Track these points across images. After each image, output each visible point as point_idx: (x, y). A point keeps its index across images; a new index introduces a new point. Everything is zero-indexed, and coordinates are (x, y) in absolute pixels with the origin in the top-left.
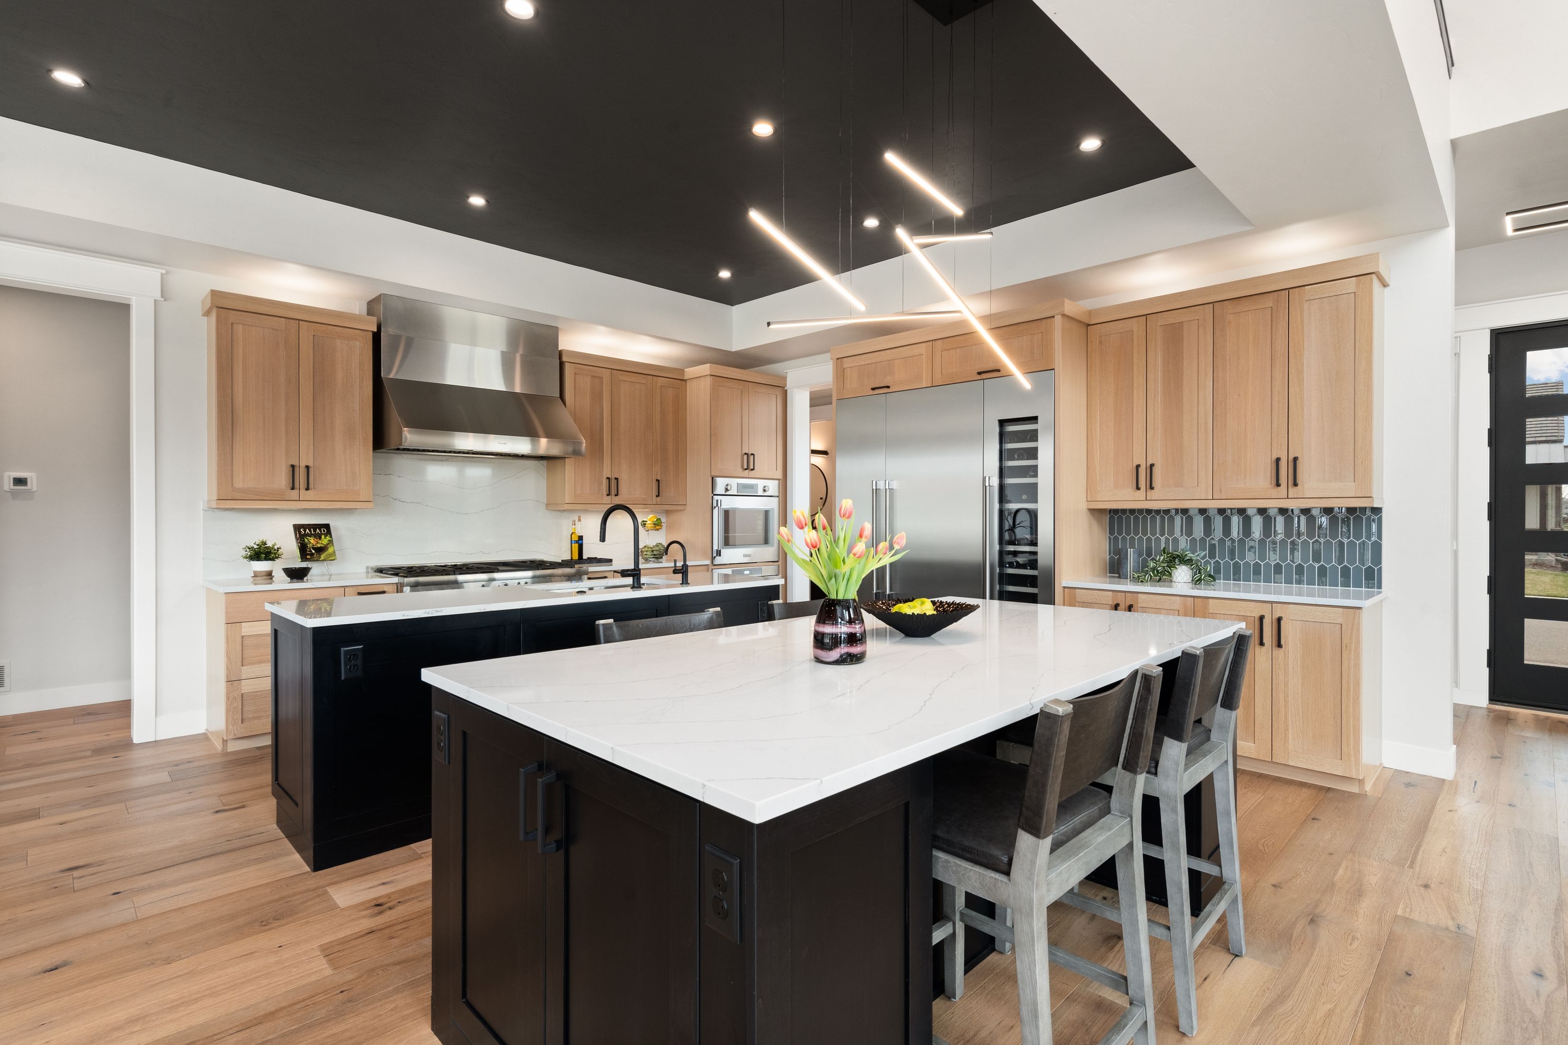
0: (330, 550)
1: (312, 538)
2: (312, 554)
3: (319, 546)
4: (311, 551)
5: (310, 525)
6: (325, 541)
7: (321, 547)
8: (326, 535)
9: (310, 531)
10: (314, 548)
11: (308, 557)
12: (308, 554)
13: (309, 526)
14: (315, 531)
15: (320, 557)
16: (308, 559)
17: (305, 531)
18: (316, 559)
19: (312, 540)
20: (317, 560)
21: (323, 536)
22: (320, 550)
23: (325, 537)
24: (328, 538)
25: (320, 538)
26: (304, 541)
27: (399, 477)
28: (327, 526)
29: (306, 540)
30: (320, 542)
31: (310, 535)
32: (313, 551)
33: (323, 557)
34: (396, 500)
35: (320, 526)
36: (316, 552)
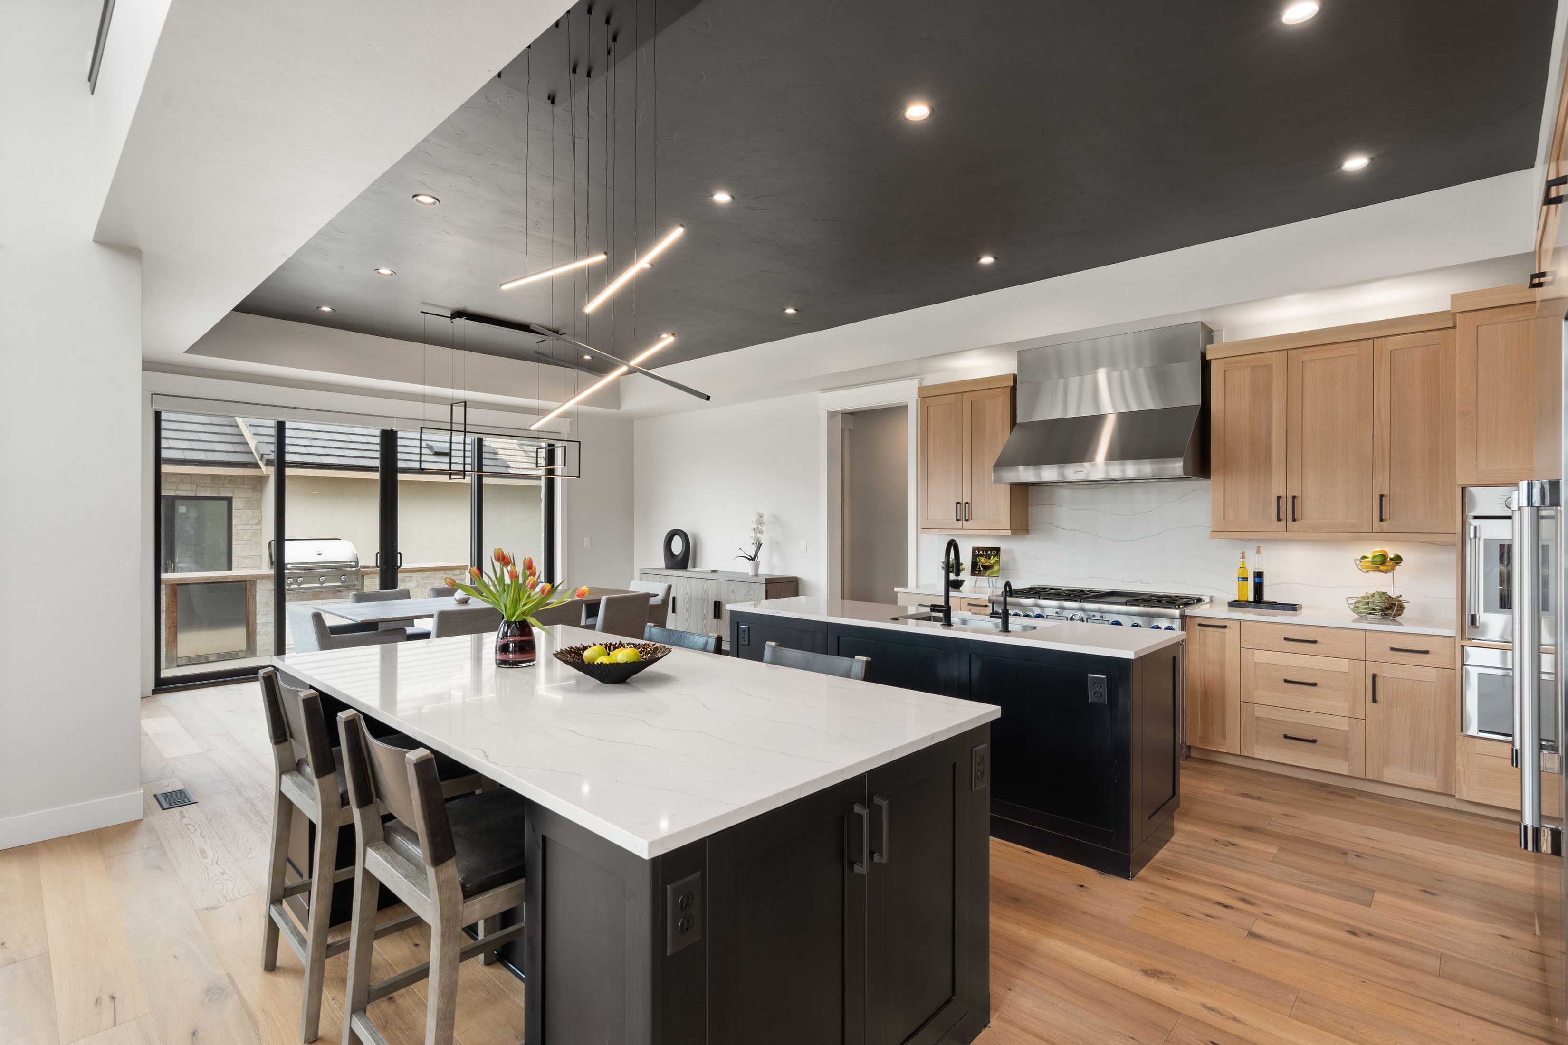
0: (996, 568)
1: (983, 558)
2: (980, 571)
3: (987, 564)
4: (980, 568)
5: (984, 547)
6: (992, 560)
7: (988, 566)
8: (994, 556)
9: (983, 552)
10: (982, 566)
11: (977, 572)
12: (977, 571)
13: (983, 549)
14: (986, 552)
15: (986, 573)
16: (976, 574)
17: (979, 552)
18: (982, 574)
19: (983, 560)
20: (983, 576)
21: (992, 557)
22: (987, 568)
23: (994, 558)
24: (996, 559)
25: (990, 558)
26: (976, 560)
27: (1060, 506)
28: (998, 550)
29: (978, 559)
30: (989, 561)
31: (981, 556)
32: (982, 568)
33: (988, 573)
34: (1058, 527)
35: (991, 549)
36: (984, 569)
